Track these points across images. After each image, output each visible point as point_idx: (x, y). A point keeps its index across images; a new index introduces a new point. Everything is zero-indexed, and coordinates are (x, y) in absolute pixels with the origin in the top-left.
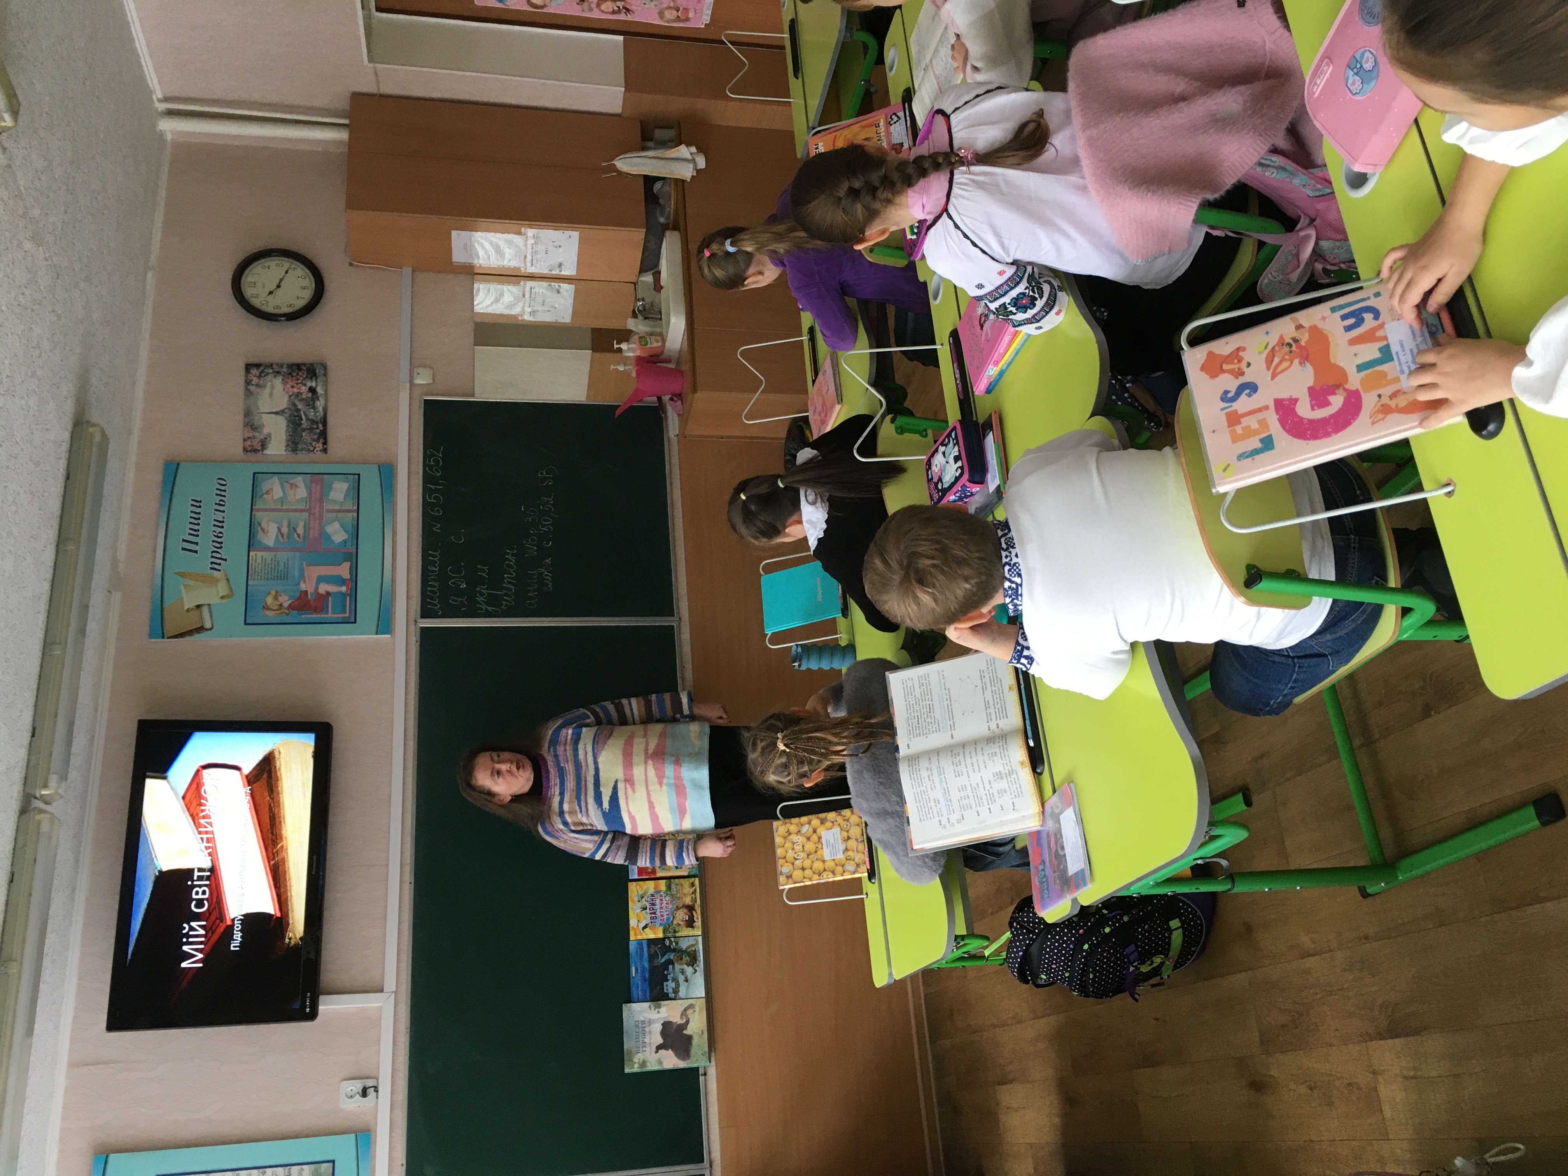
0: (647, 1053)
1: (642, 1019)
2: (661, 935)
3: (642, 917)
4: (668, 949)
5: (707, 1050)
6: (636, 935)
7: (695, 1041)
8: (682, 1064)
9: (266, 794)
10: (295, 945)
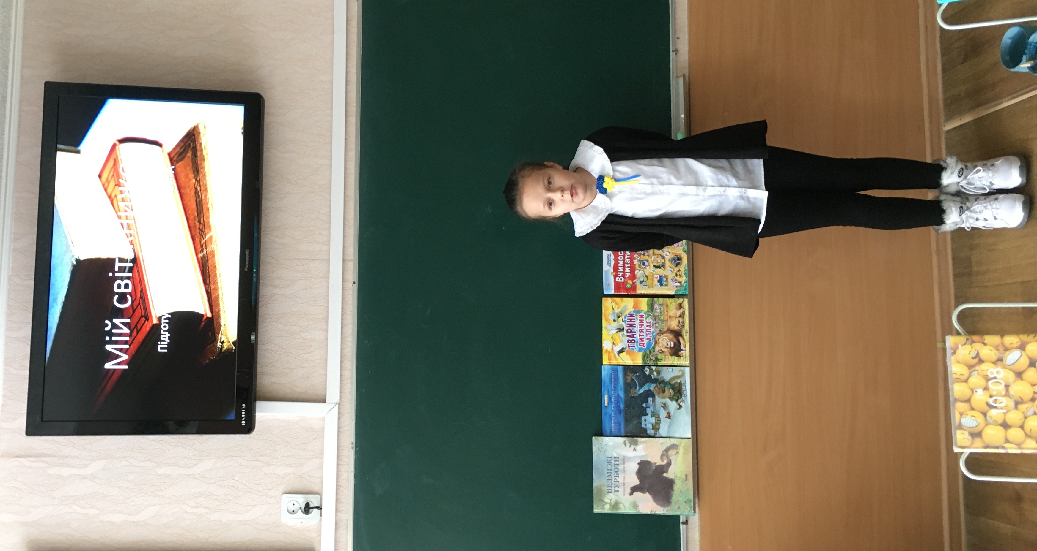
0: (620, 494)
1: (615, 455)
2: (640, 362)
3: (618, 340)
4: (648, 379)
5: (692, 498)
6: (609, 359)
7: (677, 487)
8: (660, 510)
9: (191, 175)
10: (228, 350)
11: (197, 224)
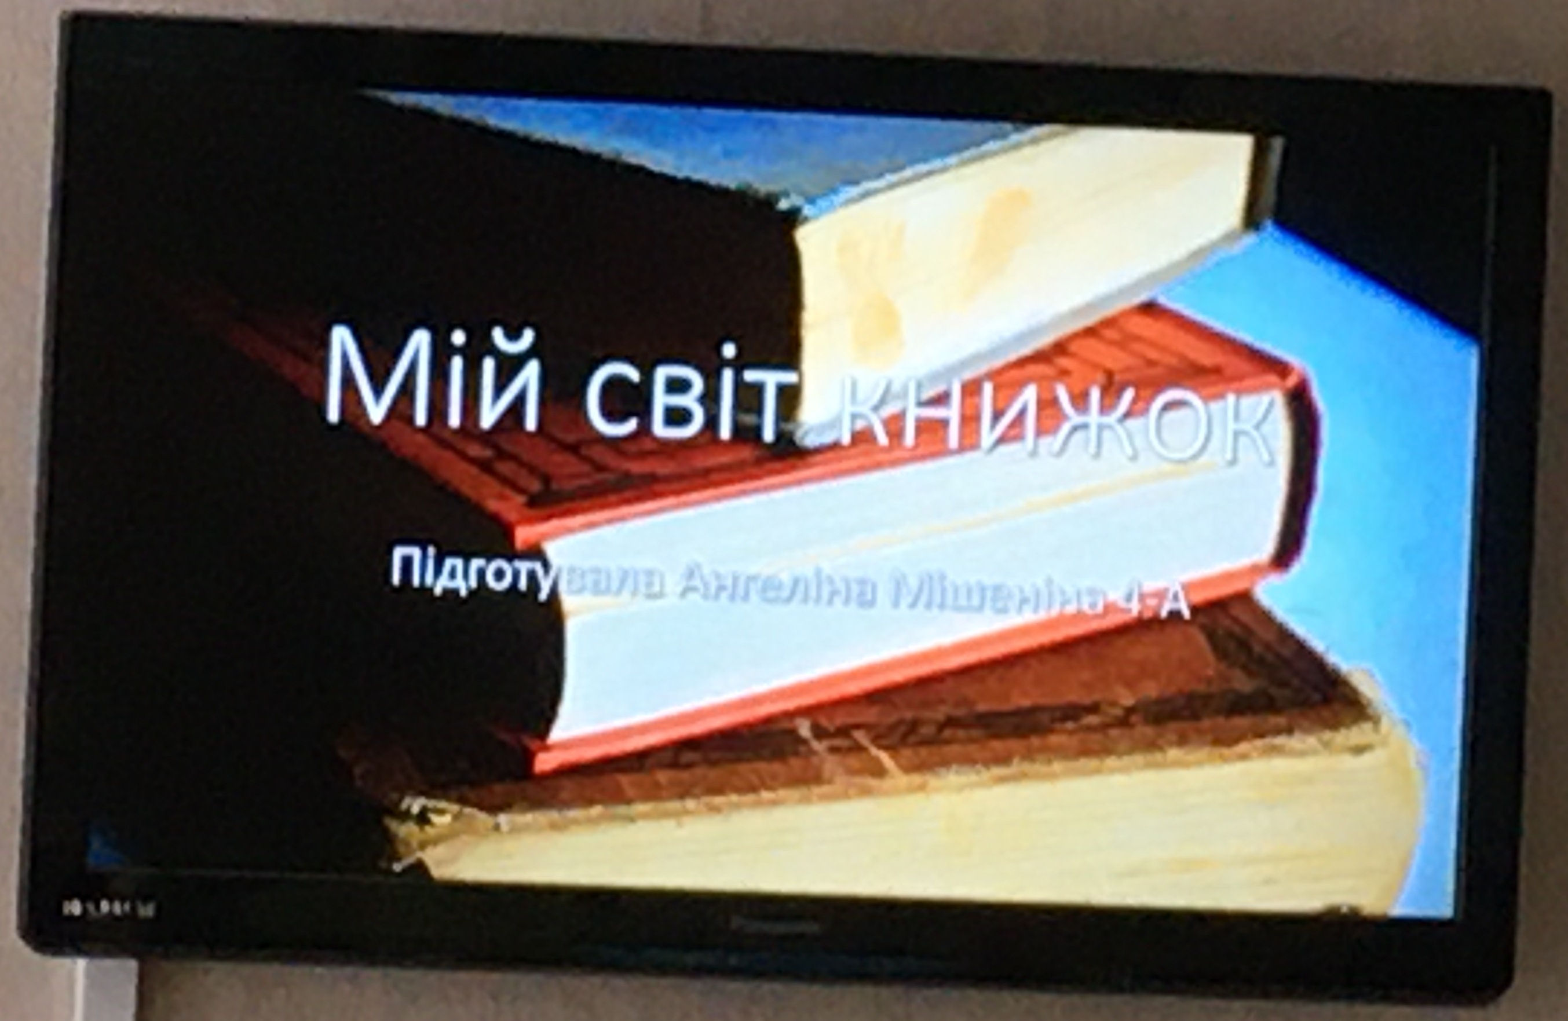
9: (1151, 690)
10: (389, 839)
11: (940, 713)
